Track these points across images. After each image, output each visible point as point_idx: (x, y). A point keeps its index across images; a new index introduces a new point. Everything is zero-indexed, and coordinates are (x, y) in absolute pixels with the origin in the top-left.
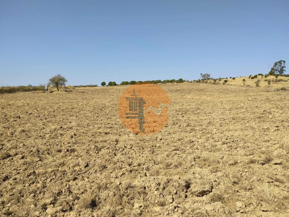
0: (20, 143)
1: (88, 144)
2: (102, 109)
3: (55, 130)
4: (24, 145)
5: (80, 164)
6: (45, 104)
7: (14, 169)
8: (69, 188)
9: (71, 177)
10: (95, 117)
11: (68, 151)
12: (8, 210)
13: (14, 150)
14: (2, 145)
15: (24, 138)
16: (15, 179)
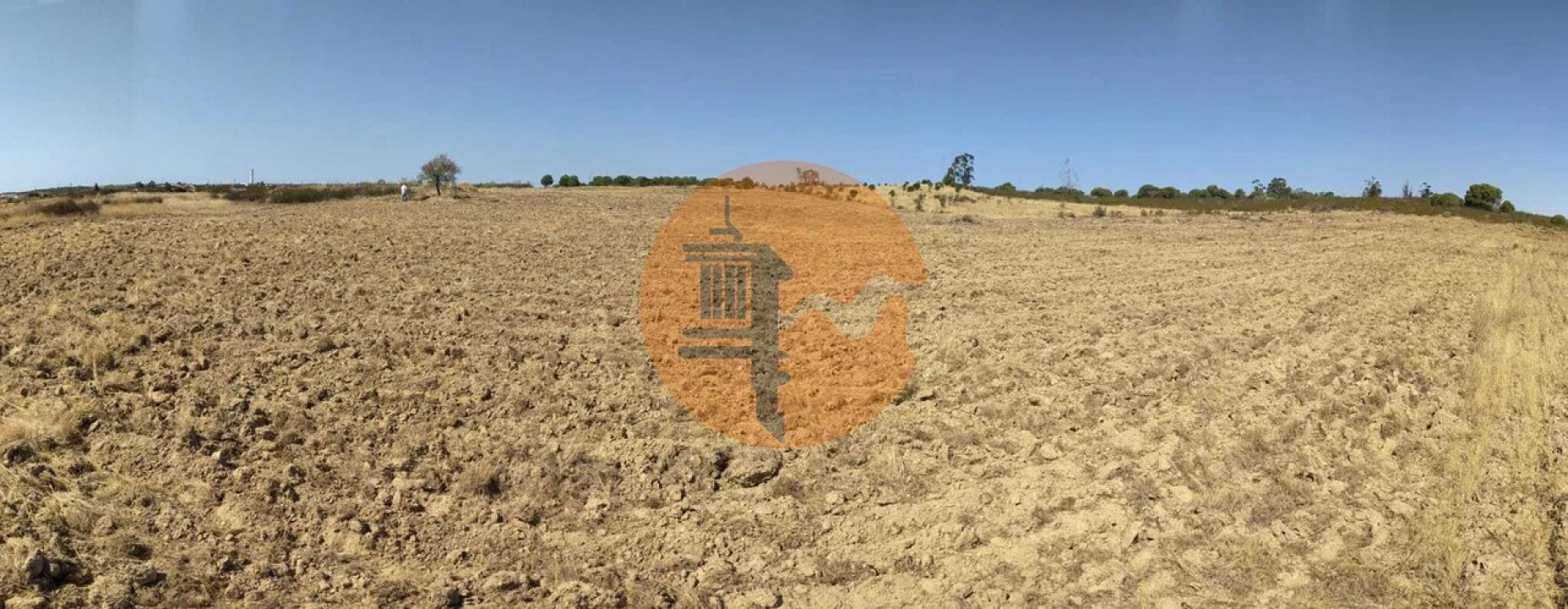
0: (354, 321)
3: (424, 295)
4: (360, 326)
5: (473, 391)
7: (339, 379)
8: (443, 442)
9: (450, 418)
11: (447, 353)
12: (325, 461)
13: (342, 334)
14: (322, 319)
15: (361, 309)
16: (340, 401)
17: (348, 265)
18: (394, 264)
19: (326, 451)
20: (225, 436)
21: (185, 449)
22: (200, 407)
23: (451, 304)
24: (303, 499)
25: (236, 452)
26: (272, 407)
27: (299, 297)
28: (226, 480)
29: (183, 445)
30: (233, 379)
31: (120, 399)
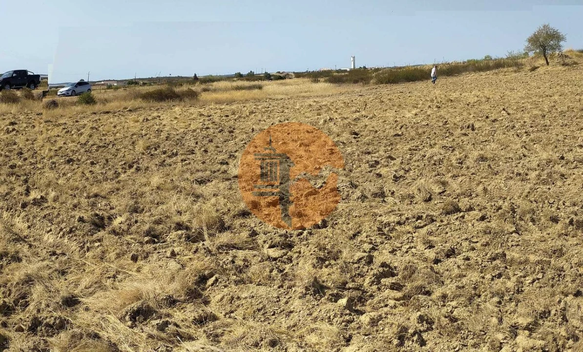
0: (478, 185)
3: (549, 161)
4: (485, 190)
6: (522, 98)
7: (467, 239)
8: (564, 309)
9: (572, 287)
11: (571, 222)
12: (452, 312)
13: (467, 199)
14: (444, 184)
15: (484, 175)
16: (468, 259)
17: (465, 135)
18: (512, 132)
19: (454, 303)
20: (350, 285)
21: (308, 297)
22: (321, 260)
23: (576, 171)
24: (430, 345)
25: (362, 300)
26: (398, 262)
27: (416, 164)
28: (353, 325)
29: (306, 294)
30: (354, 236)
31: (235, 257)
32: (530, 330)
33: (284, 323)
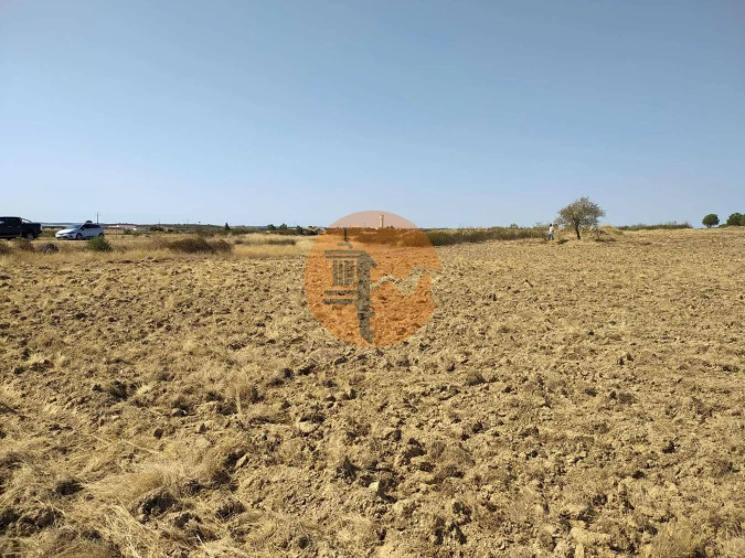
0: (501, 357)
1: (670, 389)
2: (707, 294)
3: (576, 336)
4: (509, 362)
5: (650, 440)
6: (547, 271)
7: (493, 413)
8: (624, 494)
9: (628, 467)
10: (688, 316)
11: (613, 396)
12: (488, 499)
13: (490, 369)
14: (467, 354)
15: (507, 346)
16: (497, 434)
17: (487, 304)
18: (535, 305)
19: (489, 487)
20: (380, 465)
21: (340, 480)
22: (352, 436)
23: (608, 347)
24: (471, 542)
25: (392, 483)
26: (426, 437)
27: (441, 332)
28: (386, 516)
29: (337, 477)
30: (382, 407)
31: (267, 432)
32: (585, 520)
33: (314, 513)
